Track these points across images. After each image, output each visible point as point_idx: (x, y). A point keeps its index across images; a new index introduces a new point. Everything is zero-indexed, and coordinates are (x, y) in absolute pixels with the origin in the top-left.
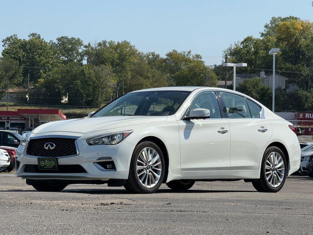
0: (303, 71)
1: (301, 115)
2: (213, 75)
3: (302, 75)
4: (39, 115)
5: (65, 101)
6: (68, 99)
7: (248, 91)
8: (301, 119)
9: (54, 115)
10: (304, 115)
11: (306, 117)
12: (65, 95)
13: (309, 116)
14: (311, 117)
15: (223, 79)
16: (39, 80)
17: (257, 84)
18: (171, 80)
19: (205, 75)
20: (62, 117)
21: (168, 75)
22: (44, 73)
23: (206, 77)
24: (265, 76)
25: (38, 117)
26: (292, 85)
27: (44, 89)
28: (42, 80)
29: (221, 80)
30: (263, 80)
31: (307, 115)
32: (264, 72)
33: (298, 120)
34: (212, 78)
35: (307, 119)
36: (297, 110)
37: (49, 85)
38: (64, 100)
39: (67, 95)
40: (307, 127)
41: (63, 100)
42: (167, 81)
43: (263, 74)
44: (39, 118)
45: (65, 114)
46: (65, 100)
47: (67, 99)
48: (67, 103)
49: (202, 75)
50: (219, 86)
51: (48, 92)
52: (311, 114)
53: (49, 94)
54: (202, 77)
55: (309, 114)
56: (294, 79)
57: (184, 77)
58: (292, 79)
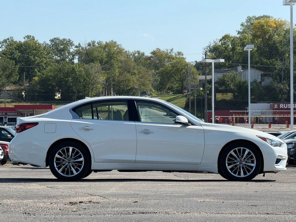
0: (277, 65)
1: (276, 106)
2: (195, 70)
3: (276, 69)
4: (34, 110)
5: (59, 97)
6: (61, 95)
7: (226, 84)
8: (276, 109)
9: (48, 110)
10: (279, 106)
11: (281, 108)
12: (58, 91)
13: (283, 106)
16: (34, 78)
17: (234, 77)
18: (156, 75)
19: (187, 71)
21: (153, 71)
22: (39, 72)
24: (242, 71)
26: (267, 78)
27: (39, 86)
28: (36, 78)
29: (202, 75)
30: (240, 73)
31: (282, 105)
32: (241, 67)
33: (273, 110)
34: (193, 73)
37: (44, 82)
38: (57, 96)
39: (60, 91)
40: (282, 116)
41: (56, 96)
42: (153, 77)
43: (240, 68)
44: (34, 113)
46: (58, 96)
47: (59, 95)
48: (60, 99)
49: (184, 71)
50: (200, 80)
51: (43, 89)
52: (284, 105)
53: (43, 91)
54: (184, 73)
55: (283, 105)
56: (269, 73)
57: (167, 73)
58: (267, 73)
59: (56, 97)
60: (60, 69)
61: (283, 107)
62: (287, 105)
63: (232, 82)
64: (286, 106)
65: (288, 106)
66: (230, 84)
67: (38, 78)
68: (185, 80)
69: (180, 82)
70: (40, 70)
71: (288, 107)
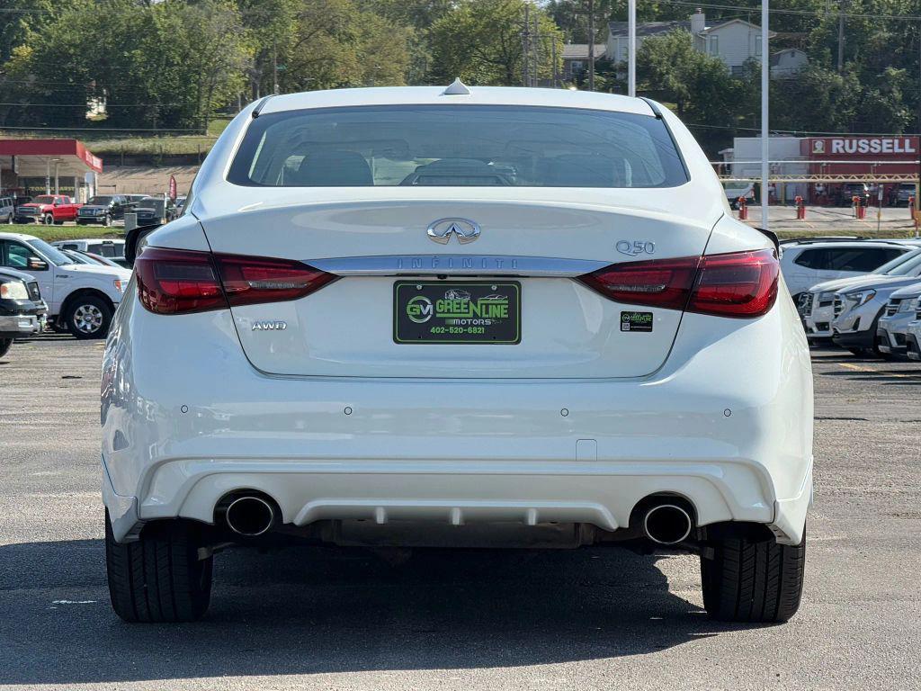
0: (820, 11)
1: (819, 146)
2: (550, 27)
3: (817, 23)
4: (16, 157)
5: (99, 113)
6: (107, 108)
7: (655, 73)
8: (819, 157)
9: (62, 157)
10: (828, 146)
11: (834, 151)
12: (98, 94)
13: (843, 147)
14: (848, 150)
15: (578, 40)
16: (15, 50)
17: (680, 52)
18: (418, 45)
19: (526, 28)
20: (87, 163)
21: (410, 29)
22: (34, 28)
23: (527, 33)
24: (706, 28)
25: (13, 166)
26: (789, 55)
27: (32, 77)
28: (24, 51)
29: (572, 43)
30: (700, 38)
31: (838, 144)
32: (703, 15)
33: (810, 160)
34: (544, 35)
35: (838, 156)
36: (806, 128)
37: (49, 61)
38: (95, 112)
39: (102, 95)
40: (840, 180)
41: (90, 109)
42: (408, 49)
43: (698, 20)
44: (16, 166)
45: (98, 155)
46: (97, 110)
47: (102, 109)
48: (102, 121)
49: (515, 28)
50: (567, 61)
51: (46, 86)
52: (847, 142)
53: (48, 93)
54: (516, 34)
55: (841, 142)
56: (795, 36)
57: (458, 37)
58: (788, 36)
59: (89, 115)
60: (102, 19)
61: (841, 151)
62: (854, 142)
63: (673, 64)
64: (851, 147)
65: (858, 146)
66: (667, 73)
67: (29, 49)
68: (517, 57)
69: (502, 66)
70: (38, 22)
71: (860, 150)
